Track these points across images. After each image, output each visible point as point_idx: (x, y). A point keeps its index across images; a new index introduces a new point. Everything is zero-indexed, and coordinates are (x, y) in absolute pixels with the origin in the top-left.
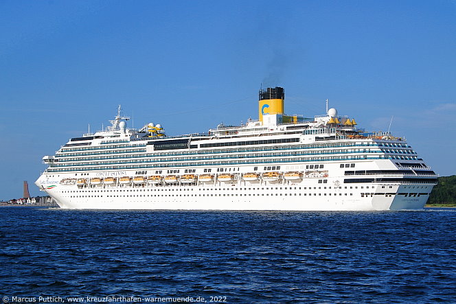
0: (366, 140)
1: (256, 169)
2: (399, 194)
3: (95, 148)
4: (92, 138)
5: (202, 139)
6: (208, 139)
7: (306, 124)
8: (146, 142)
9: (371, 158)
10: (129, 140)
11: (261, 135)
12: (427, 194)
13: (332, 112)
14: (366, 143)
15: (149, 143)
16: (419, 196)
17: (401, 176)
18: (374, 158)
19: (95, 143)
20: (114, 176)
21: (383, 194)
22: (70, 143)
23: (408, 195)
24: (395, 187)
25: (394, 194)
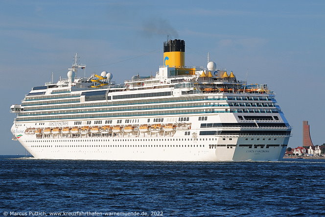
0: (218, 94)
1: (149, 121)
2: (240, 146)
3: (48, 98)
4: (45, 88)
5: (117, 91)
6: (122, 90)
7: (182, 78)
8: (80, 92)
9: (218, 112)
10: (70, 90)
11: (155, 87)
12: (278, 145)
13: (210, 66)
14: (217, 97)
15: (83, 94)
16: (267, 147)
17: (238, 129)
18: (221, 112)
19: (48, 92)
20: (60, 126)
21: (224, 146)
22: (32, 92)
23: (253, 147)
24: (235, 140)
25: (234, 146)
